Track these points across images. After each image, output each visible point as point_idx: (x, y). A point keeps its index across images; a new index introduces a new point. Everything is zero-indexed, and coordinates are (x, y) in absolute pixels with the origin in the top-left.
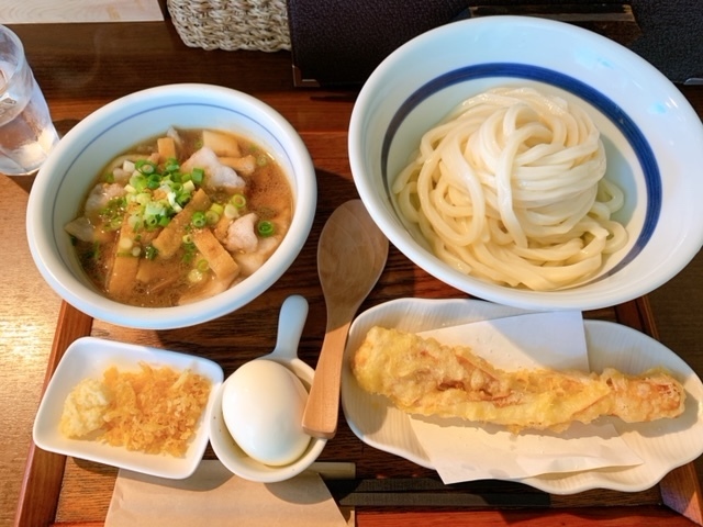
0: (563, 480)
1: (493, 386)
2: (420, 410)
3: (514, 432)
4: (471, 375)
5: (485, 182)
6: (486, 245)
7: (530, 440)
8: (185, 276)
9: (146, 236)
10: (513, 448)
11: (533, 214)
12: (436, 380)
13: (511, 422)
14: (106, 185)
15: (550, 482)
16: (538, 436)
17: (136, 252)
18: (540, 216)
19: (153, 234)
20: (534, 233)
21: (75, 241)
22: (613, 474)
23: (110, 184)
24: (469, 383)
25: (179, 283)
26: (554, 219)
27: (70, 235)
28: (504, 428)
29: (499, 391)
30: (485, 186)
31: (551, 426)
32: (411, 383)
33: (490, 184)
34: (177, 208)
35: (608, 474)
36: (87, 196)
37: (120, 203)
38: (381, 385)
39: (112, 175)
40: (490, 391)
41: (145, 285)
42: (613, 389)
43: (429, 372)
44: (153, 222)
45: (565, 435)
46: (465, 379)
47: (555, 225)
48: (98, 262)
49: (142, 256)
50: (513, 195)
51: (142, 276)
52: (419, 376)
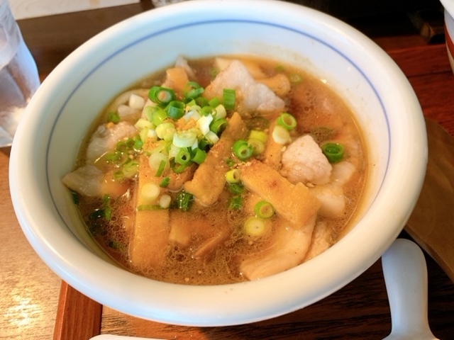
8: (240, 228)
9: (176, 179)
14: (110, 124)
17: (165, 202)
19: (185, 175)
21: (77, 197)
23: (116, 123)
25: (234, 239)
27: (70, 190)
34: (213, 138)
36: (87, 141)
37: (131, 144)
39: (116, 113)
41: (185, 249)
44: (184, 158)
48: (112, 223)
49: (174, 206)
51: (178, 235)
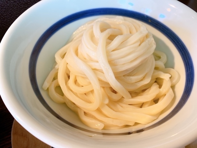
5: (94, 67)
6: (107, 105)
11: (128, 78)
18: (131, 77)
20: (132, 88)
26: (140, 77)
30: (95, 70)
33: (98, 68)
47: (142, 80)
50: (113, 70)
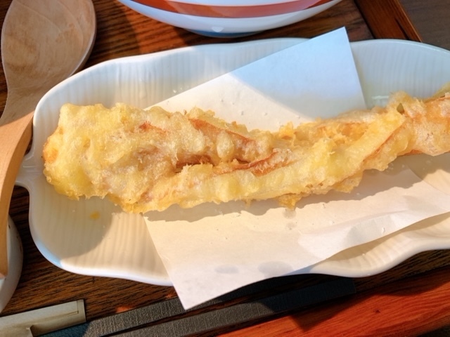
0: (369, 254)
1: (247, 149)
2: (152, 206)
3: (288, 205)
4: (215, 142)
7: (313, 212)
10: (291, 226)
12: (168, 159)
13: (281, 192)
15: (351, 260)
16: (321, 204)
22: (431, 229)
24: (215, 153)
28: (274, 202)
29: (257, 154)
31: (338, 185)
32: (132, 170)
35: (424, 230)
38: (87, 183)
40: (245, 157)
42: (407, 116)
43: (155, 150)
45: (357, 194)
46: (208, 148)
52: (141, 159)
